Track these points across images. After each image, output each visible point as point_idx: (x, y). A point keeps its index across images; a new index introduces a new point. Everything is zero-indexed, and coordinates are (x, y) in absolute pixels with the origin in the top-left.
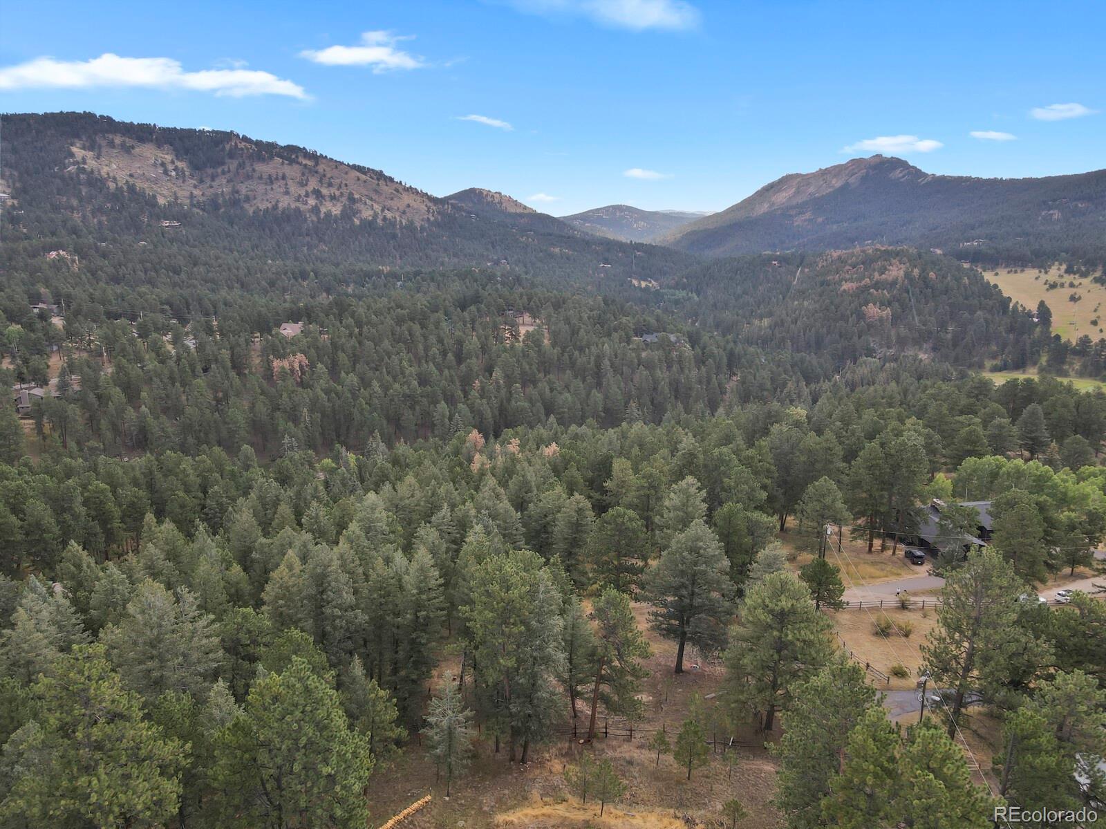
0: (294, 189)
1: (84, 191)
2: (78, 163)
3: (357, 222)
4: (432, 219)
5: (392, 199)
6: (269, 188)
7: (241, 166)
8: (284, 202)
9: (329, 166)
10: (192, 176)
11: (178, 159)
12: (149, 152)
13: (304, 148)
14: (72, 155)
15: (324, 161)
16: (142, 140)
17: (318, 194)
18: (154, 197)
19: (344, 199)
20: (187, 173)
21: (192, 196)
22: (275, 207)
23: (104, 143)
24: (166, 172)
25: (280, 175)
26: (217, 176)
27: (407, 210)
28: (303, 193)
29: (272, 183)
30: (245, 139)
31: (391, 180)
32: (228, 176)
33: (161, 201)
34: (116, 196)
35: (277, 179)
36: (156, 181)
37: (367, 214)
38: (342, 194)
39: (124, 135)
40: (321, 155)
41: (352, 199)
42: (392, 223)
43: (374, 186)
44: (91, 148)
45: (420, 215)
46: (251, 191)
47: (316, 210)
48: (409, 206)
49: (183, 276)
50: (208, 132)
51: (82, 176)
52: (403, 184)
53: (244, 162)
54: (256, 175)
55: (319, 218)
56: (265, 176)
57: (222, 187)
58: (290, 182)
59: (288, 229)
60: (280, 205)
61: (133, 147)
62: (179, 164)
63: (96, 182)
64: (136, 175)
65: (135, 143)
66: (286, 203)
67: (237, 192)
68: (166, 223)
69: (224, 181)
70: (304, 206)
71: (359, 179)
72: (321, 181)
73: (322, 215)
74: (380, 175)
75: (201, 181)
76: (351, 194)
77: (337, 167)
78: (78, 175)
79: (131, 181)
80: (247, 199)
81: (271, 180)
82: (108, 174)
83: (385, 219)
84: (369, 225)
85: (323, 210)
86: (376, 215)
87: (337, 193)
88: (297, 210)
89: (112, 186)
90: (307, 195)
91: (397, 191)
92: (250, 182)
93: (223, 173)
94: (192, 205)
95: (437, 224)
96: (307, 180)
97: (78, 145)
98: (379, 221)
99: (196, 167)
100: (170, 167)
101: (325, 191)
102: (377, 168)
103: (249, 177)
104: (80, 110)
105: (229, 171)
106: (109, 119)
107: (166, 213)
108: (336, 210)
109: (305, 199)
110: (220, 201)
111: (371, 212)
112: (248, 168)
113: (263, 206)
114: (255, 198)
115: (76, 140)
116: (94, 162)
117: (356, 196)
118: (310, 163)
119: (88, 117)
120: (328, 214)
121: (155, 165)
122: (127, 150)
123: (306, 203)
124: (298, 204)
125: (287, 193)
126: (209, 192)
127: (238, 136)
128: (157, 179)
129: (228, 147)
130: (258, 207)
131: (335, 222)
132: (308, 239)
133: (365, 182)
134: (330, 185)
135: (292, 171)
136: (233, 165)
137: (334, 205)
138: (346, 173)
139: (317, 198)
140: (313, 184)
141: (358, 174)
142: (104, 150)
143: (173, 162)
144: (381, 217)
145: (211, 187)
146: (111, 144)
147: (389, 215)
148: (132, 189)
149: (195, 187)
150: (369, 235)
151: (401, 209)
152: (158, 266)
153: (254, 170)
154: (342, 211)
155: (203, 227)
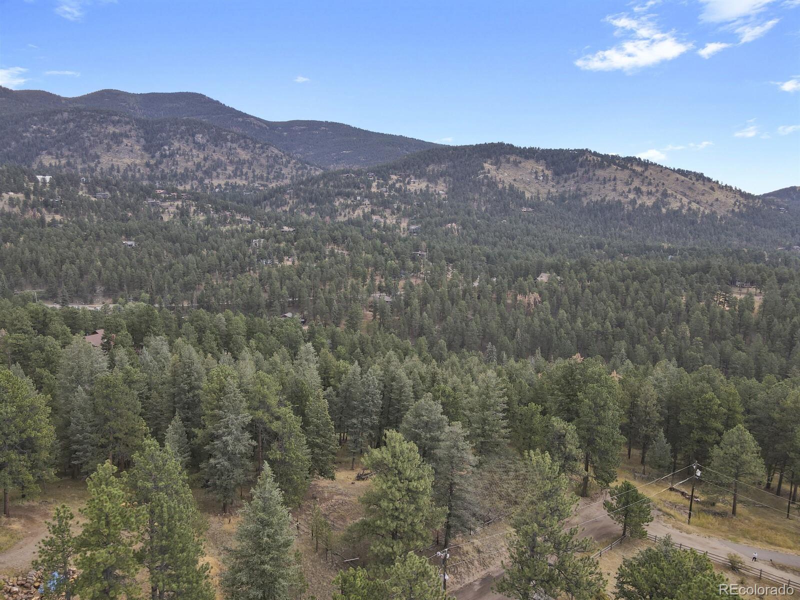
0: (621, 187)
1: (484, 189)
2: (485, 173)
3: (664, 210)
4: (737, 210)
5: (703, 194)
6: (602, 186)
7: (587, 172)
8: (611, 196)
9: (655, 171)
10: (553, 179)
11: (547, 169)
12: (530, 165)
13: (639, 159)
14: (483, 168)
15: (653, 167)
16: (527, 158)
17: (638, 191)
18: (524, 193)
19: (659, 195)
20: (550, 178)
21: (549, 192)
22: (603, 200)
23: (503, 160)
24: (536, 178)
25: (612, 178)
26: (569, 179)
27: (715, 203)
28: (627, 190)
29: (605, 183)
30: (595, 154)
31: (709, 180)
32: (576, 179)
33: (528, 195)
34: (501, 193)
35: (609, 180)
36: (529, 183)
37: (675, 205)
38: (657, 191)
39: (517, 155)
40: (652, 163)
41: (665, 194)
42: (695, 213)
43: (690, 185)
44: (496, 164)
45: (726, 206)
46: (590, 189)
47: (633, 202)
48: (717, 200)
49: (515, 242)
50: (571, 150)
51: (485, 181)
52: (720, 183)
53: (589, 170)
54: (595, 178)
55: (634, 208)
56: (601, 179)
57: (570, 186)
58: (619, 182)
59: (608, 215)
60: (607, 199)
61: (520, 162)
62: (546, 172)
63: (492, 184)
64: (518, 180)
65: (522, 160)
66: (612, 197)
67: (580, 190)
68: (524, 209)
69: (573, 182)
70: (625, 199)
71: (677, 180)
72: (643, 182)
73: (637, 206)
74: (700, 177)
75: (558, 183)
76: (666, 190)
77: (661, 171)
78: (483, 180)
79: (513, 182)
80: (586, 194)
81: (605, 181)
82: (500, 179)
83: (690, 209)
84: (675, 215)
85: (639, 202)
86: (682, 206)
87: (654, 190)
88: (619, 202)
89: (500, 186)
90: (629, 192)
91: (712, 189)
92: (590, 183)
93: (574, 177)
94: (548, 198)
95: (741, 215)
96: (632, 181)
97: (489, 162)
98: (684, 211)
99: (556, 174)
100: (540, 174)
101: (644, 189)
102: (698, 171)
103: (589, 180)
104: (496, 142)
105: (577, 176)
106: (512, 146)
107: (527, 204)
108: (649, 202)
109: (627, 194)
110: (567, 196)
111: (679, 204)
112: (591, 174)
113: (594, 199)
114: (591, 194)
115: (489, 160)
116: (495, 172)
117: (669, 192)
118: (639, 169)
119: (501, 145)
120: (642, 205)
121: (531, 173)
122: (516, 164)
123: (627, 197)
124: (621, 198)
125: (614, 190)
126: (561, 190)
127: (590, 151)
128: (530, 182)
129: (580, 160)
130: (591, 200)
131: (646, 211)
132: (622, 222)
133: (683, 182)
134: (650, 184)
135: (623, 175)
136: (581, 171)
137: (649, 199)
138: (668, 176)
139: (637, 194)
140: (637, 183)
141: (678, 176)
142: (503, 164)
143: (543, 171)
144: (686, 208)
145: (564, 186)
146: (508, 161)
147: (694, 206)
148: (511, 187)
149: (553, 186)
150: (671, 222)
151: (710, 203)
152: (503, 235)
153: (594, 175)
154: (654, 203)
155: (547, 212)
